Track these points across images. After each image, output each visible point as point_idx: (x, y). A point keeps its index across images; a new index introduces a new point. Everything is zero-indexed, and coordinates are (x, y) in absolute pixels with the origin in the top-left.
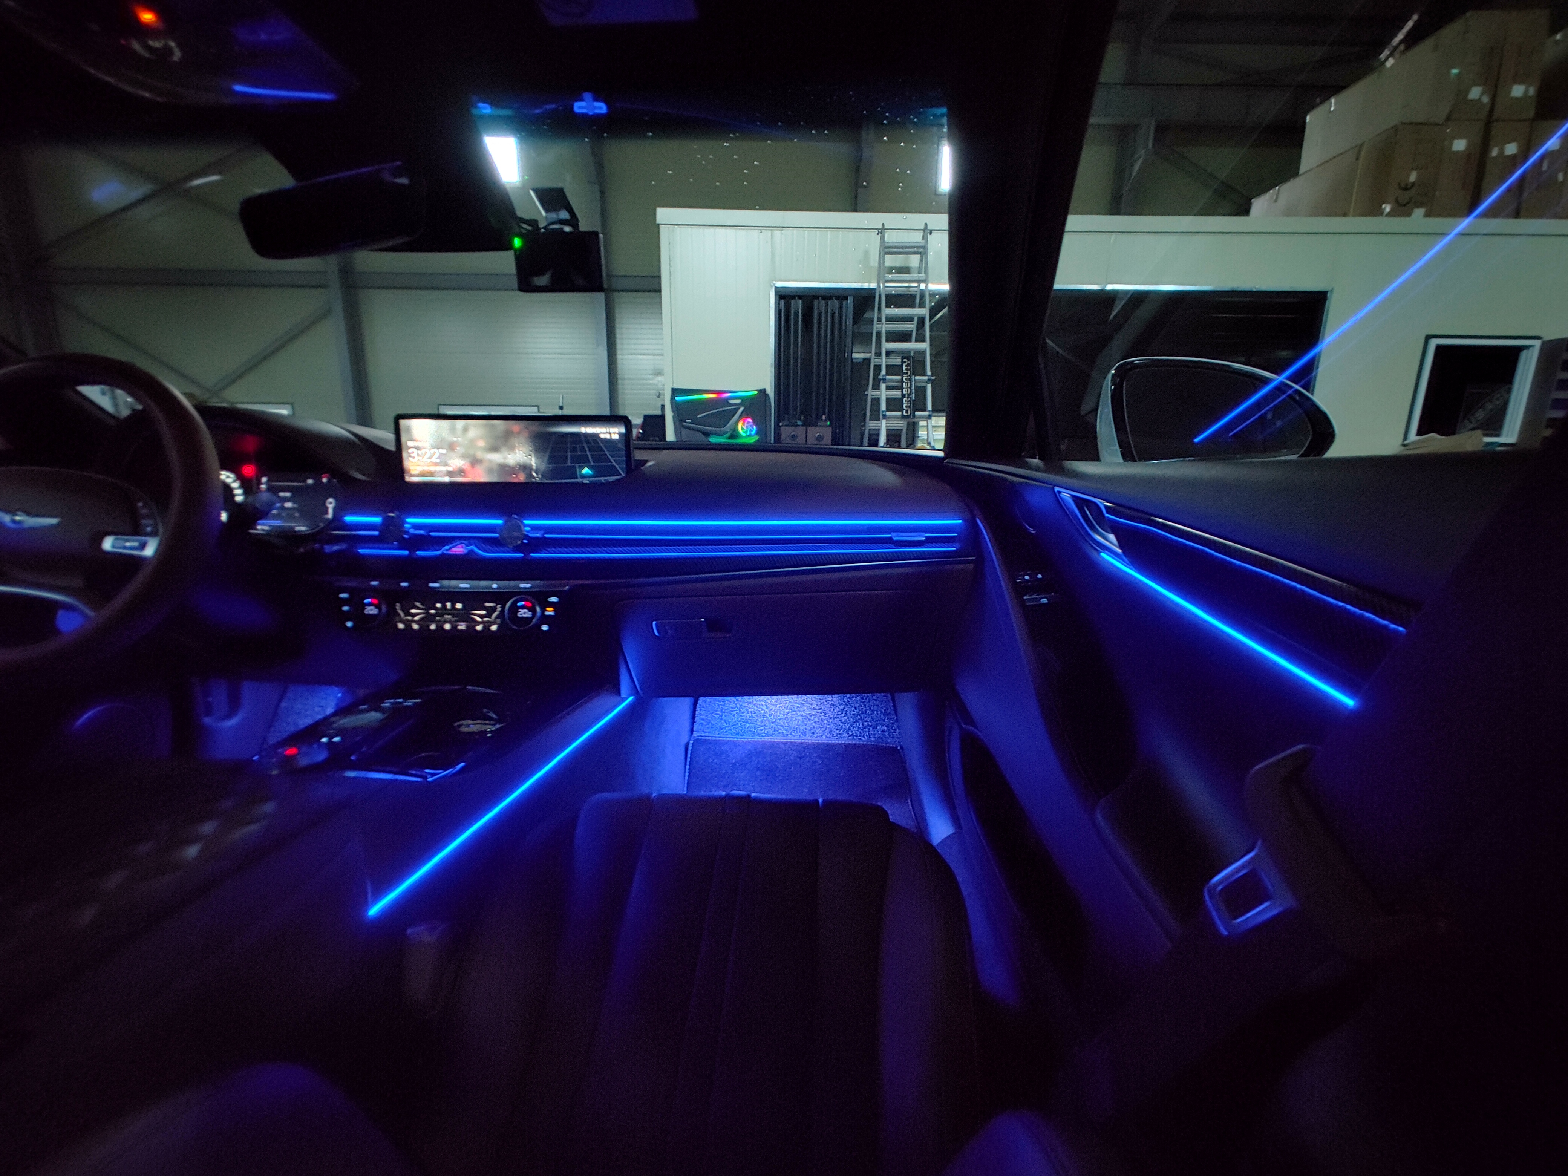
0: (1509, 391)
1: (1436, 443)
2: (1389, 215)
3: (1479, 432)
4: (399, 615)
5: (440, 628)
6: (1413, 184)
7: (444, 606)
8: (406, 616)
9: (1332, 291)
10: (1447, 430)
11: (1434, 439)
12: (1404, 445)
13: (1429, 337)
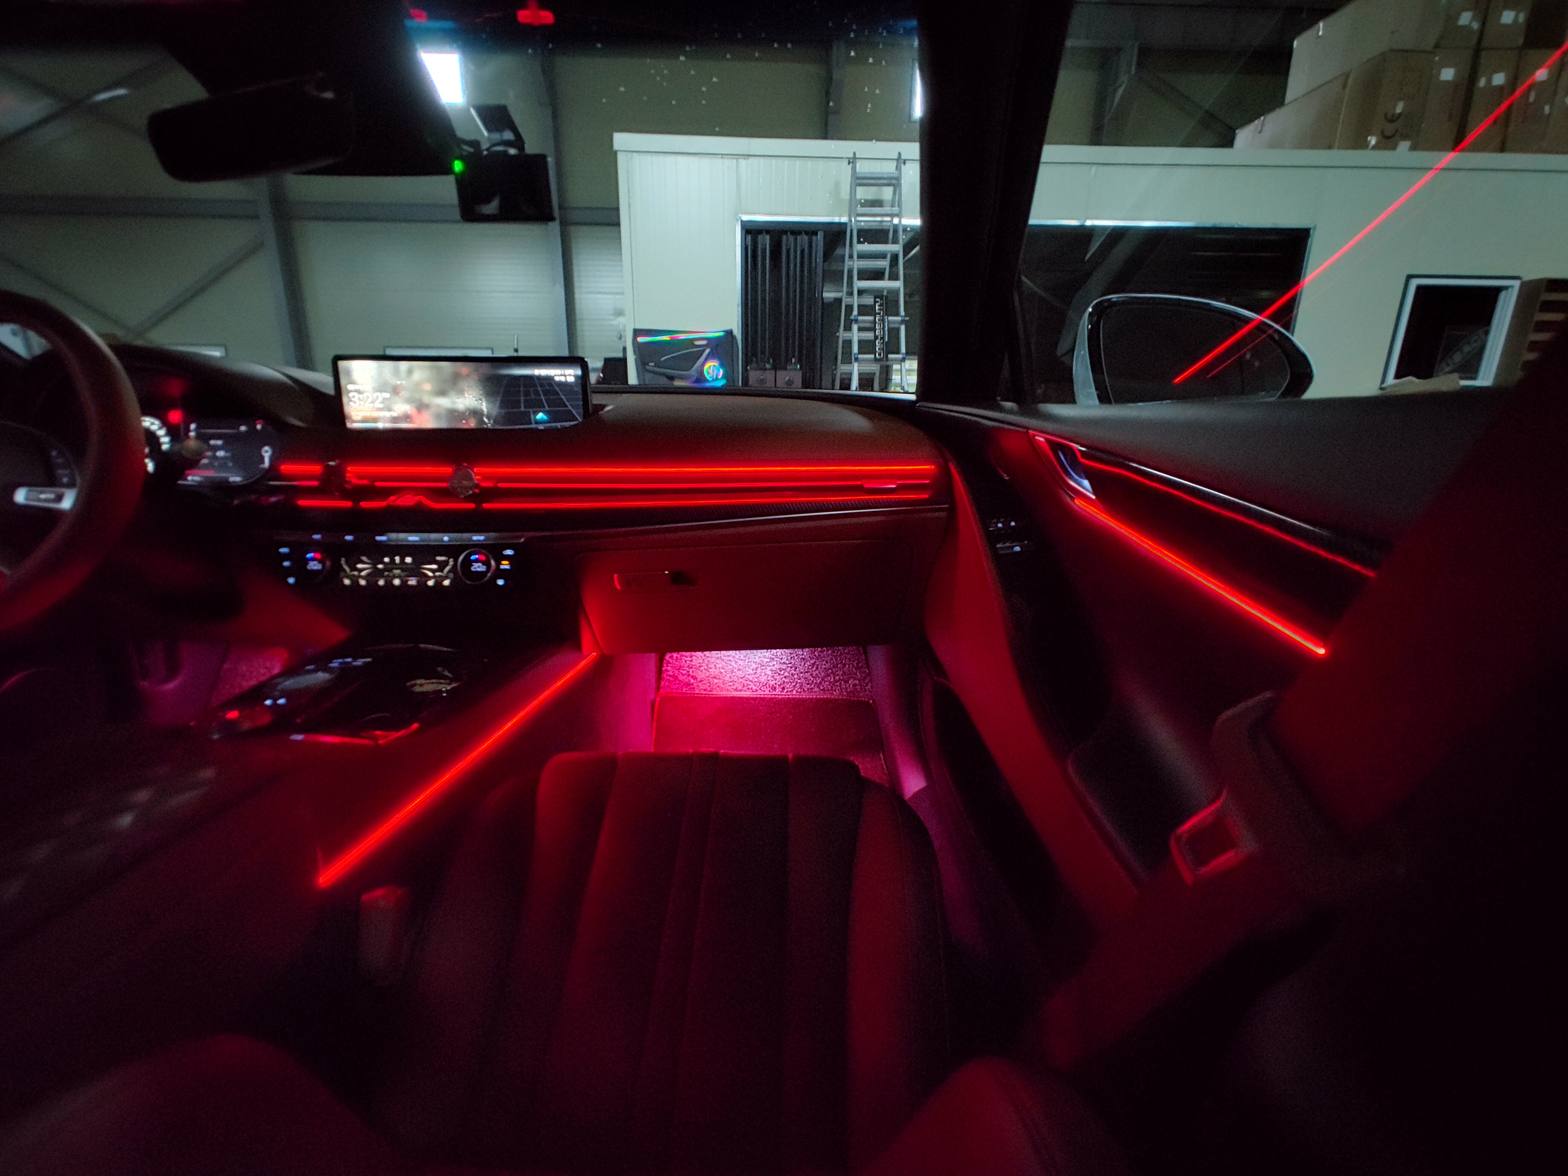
0: (1487, 333)
1: (1413, 385)
2: (1375, 147)
3: (1455, 376)
4: (345, 571)
5: (389, 583)
6: (1400, 114)
7: (392, 561)
8: (352, 571)
9: (1315, 228)
10: (1425, 373)
11: (1411, 382)
12: (1381, 389)
13: (1410, 277)
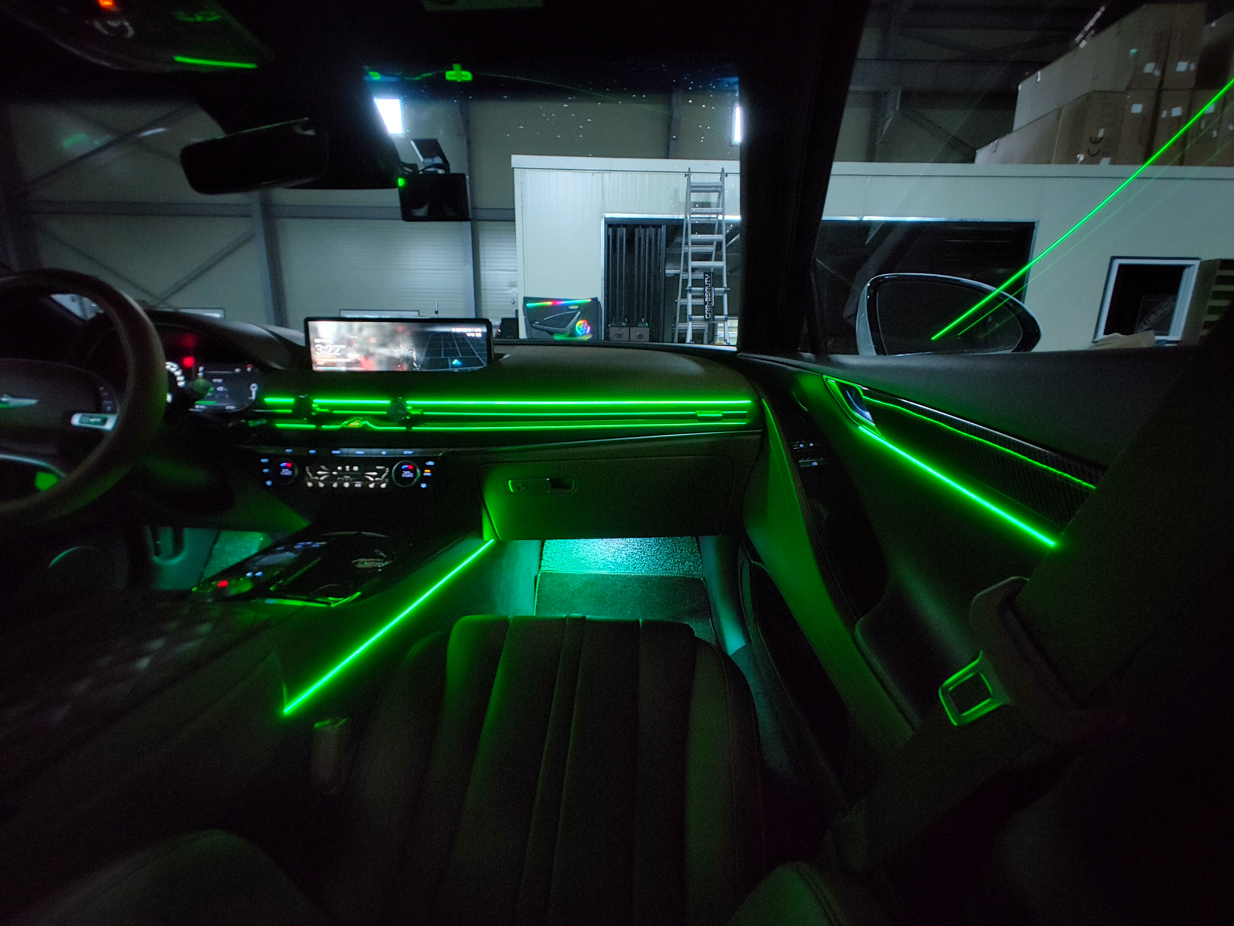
0: (1175, 300)
1: (1118, 340)
2: (1082, 163)
3: (1151, 332)
4: (309, 476)
5: (341, 486)
6: (1101, 138)
7: (344, 469)
8: (314, 476)
9: (1038, 222)
10: (1127, 330)
11: (1116, 338)
12: (1094, 342)
13: (1113, 258)
